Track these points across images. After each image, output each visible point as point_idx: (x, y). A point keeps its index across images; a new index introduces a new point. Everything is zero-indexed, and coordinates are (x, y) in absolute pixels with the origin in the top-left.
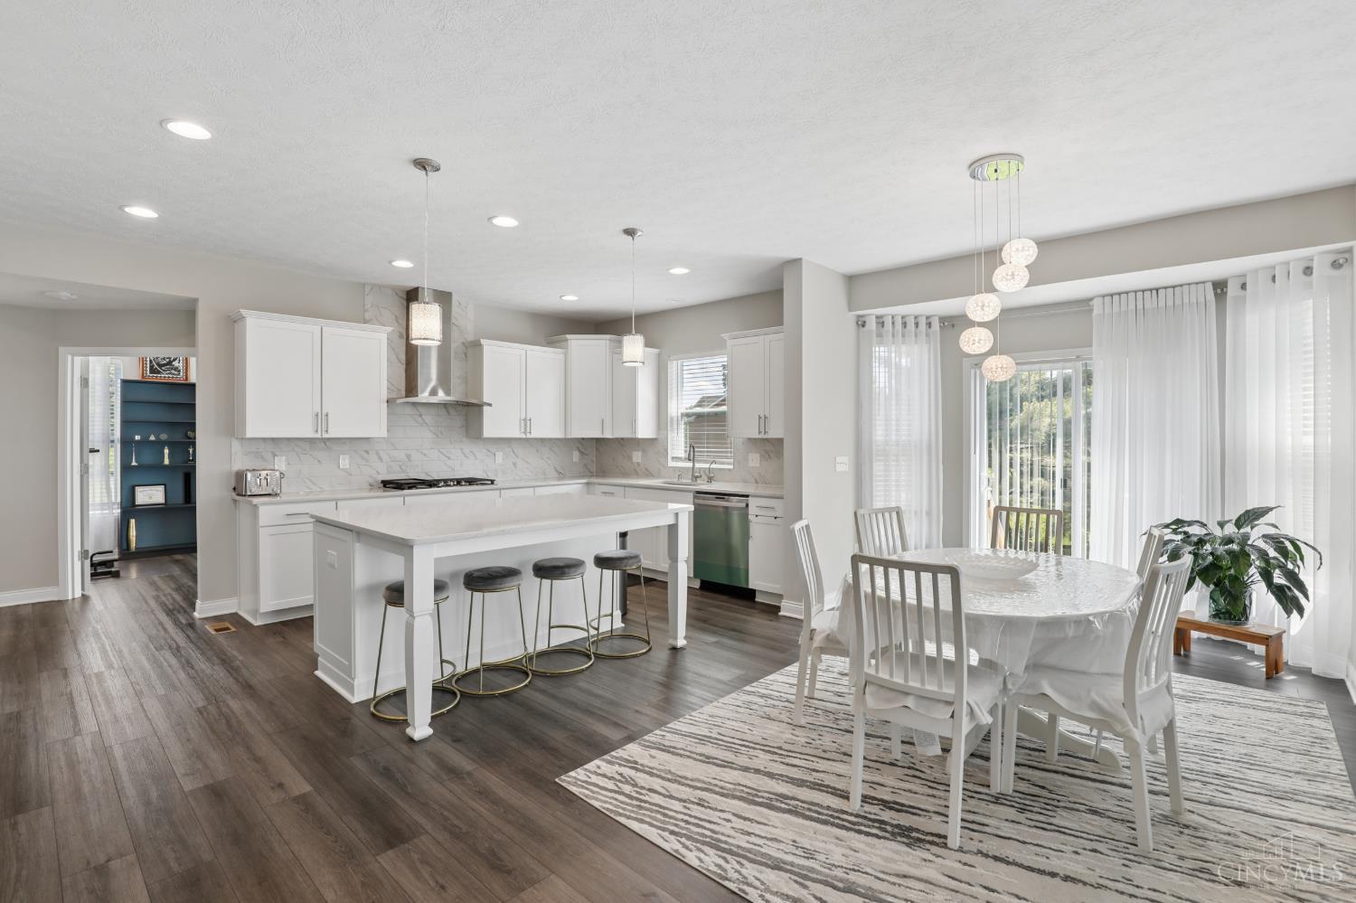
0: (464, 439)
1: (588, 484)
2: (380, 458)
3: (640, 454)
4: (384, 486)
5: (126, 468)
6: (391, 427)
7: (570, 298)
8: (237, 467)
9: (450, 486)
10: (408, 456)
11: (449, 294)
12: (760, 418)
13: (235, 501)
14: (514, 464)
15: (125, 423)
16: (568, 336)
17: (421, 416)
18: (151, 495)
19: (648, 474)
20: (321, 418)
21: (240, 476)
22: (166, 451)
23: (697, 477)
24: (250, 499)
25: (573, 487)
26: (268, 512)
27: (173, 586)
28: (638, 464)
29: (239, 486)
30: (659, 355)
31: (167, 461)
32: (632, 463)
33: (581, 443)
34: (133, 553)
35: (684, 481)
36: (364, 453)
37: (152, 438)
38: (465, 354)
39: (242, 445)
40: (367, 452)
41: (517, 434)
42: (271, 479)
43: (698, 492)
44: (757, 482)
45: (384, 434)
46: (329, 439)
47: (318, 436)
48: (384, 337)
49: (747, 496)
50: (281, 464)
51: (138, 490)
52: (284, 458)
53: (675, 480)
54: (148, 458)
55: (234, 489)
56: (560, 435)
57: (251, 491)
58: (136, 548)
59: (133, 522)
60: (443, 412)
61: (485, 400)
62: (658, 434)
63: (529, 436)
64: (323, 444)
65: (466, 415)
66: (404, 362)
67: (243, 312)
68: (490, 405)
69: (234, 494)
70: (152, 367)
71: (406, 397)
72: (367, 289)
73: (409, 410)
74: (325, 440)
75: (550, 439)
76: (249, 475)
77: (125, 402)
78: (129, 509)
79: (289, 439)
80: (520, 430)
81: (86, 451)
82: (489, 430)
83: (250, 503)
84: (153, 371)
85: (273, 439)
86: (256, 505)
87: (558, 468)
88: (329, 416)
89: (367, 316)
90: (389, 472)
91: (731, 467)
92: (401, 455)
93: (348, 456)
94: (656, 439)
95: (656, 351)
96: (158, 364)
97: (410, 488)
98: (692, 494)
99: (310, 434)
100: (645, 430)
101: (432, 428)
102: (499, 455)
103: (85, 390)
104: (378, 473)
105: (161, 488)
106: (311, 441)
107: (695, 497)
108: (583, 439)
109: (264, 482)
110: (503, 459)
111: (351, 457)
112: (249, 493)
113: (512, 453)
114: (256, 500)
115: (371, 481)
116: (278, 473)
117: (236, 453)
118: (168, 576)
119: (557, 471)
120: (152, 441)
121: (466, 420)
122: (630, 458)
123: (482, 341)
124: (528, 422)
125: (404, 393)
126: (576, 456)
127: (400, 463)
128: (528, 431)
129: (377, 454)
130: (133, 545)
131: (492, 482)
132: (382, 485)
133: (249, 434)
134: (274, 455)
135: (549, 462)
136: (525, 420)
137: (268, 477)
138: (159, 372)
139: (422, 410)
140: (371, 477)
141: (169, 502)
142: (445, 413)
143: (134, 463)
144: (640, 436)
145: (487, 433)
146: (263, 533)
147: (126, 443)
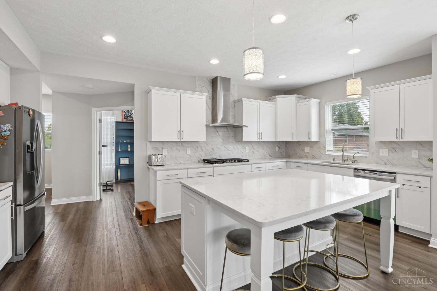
0: (234, 142)
1: (286, 162)
2: (202, 150)
3: (309, 148)
4: (204, 162)
5: (117, 152)
6: (207, 136)
7: (282, 77)
8: (149, 153)
9: (231, 162)
10: (213, 149)
11: (229, 79)
12: (397, 130)
13: (148, 168)
14: (253, 152)
15: (117, 137)
16: (277, 96)
17: (217, 132)
18: (124, 161)
19: (314, 157)
20: (180, 133)
21: (150, 157)
22: (129, 146)
23: (344, 160)
24: (153, 167)
25: (280, 163)
26: (161, 174)
27: (129, 197)
28: (308, 153)
29: (149, 162)
30: (320, 102)
31: (129, 150)
32: (305, 152)
33: (279, 143)
34: (119, 181)
35: (336, 162)
36: (196, 148)
37: (125, 141)
38: (234, 106)
39: (151, 145)
40: (197, 147)
41: (256, 139)
42: (161, 159)
43: (355, 169)
44: (386, 164)
45: (205, 140)
46: (183, 142)
47: (179, 140)
48: (204, 98)
49: (395, 173)
50: (165, 152)
51: (121, 159)
52: (166, 149)
53: (332, 161)
54: (124, 149)
55: (148, 162)
56: (273, 140)
57: (154, 164)
58: (120, 179)
59: (119, 170)
60: (226, 130)
61: (244, 124)
62: (320, 140)
63: (261, 140)
64: (181, 144)
65: (235, 131)
66: (211, 109)
67: (151, 88)
68: (247, 127)
69: (148, 164)
70: (125, 117)
71: (212, 123)
72: (197, 78)
73: (213, 129)
74: (181, 142)
75: (267, 142)
76: (153, 157)
77: (117, 130)
78: (118, 166)
79: (168, 142)
80: (257, 138)
81: (101, 146)
82: (246, 137)
83: (153, 169)
84: (125, 118)
85: (162, 142)
86: (156, 171)
87: (270, 154)
88: (184, 132)
89: (197, 90)
90: (206, 156)
91: (367, 156)
92: (210, 148)
93: (190, 149)
94: (318, 141)
95: (318, 100)
96: (127, 116)
97: (215, 163)
98: (352, 170)
99: (176, 140)
100: (314, 138)
101: (221, 137)
102: (247, 148)
103: (101, 124)
104: (201, 156)
105: (128, 159)
106: (176, 142)
107: (355, 172)
108: (280, 141)
109: (159, 160)
110: (249, 150)
111: (191, 149)
112: (153, 165)
113: (252, 148)
114: (156, 168)
115: (199, 159)
116: (164, 156)
117: (148, 148)
118: (128, 192)
119: (270, 155)
120: (125, 143)
121: (235, 134)
122: (303, 150)
123: (243, 99)
124: (261, 134)
125: (211, 122)
126: (277, 148)
127: (210, 152)
128: (261, 138)
129: (201, 148)
130: (119, 178)
131: (248, 161)
132: (203, 161)
133: (153, 140)
134: (163, 149)
135: (266, 151)
136: (259, 133)
137: (160, 158)
138: (127, 119)
139: (218, 129)
140: (199, 158)
141: (130, 164)
142: (227, 131)
143: (119, 150)
144: (312, 141)
145: (245, 139)
146: (158, 183)
147: (117, 144)
